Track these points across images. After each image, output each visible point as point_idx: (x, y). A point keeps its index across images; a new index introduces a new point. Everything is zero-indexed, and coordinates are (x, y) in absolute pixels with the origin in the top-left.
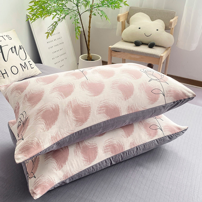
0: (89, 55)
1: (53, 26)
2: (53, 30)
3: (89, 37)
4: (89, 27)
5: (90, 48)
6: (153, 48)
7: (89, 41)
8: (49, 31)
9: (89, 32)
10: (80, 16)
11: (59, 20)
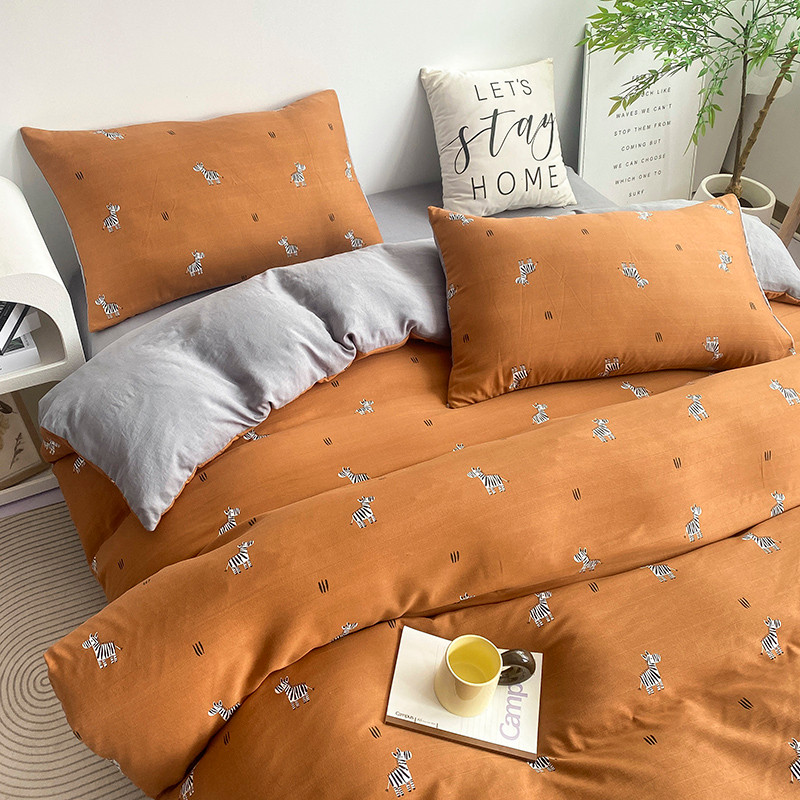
1: (641, 83)
2: (638, 95)
3: (757, 128)
4: (770, 99)
5: (749, 163)
7: (752, 142)
8: (623, 95)
9: (763, 114)
10: (746, 63)
11: (667, 69)
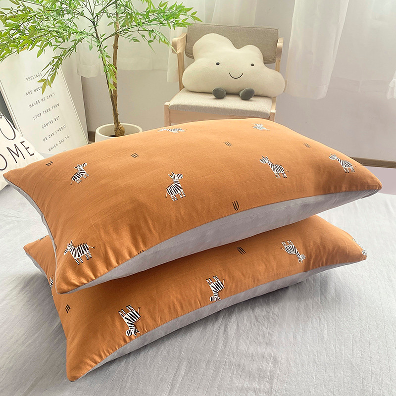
0: (118, 125)
2: (55, 74)
5: (118, 111)
6: (251, 101)
